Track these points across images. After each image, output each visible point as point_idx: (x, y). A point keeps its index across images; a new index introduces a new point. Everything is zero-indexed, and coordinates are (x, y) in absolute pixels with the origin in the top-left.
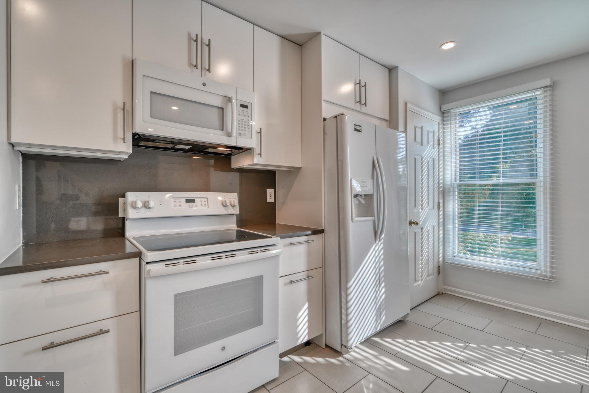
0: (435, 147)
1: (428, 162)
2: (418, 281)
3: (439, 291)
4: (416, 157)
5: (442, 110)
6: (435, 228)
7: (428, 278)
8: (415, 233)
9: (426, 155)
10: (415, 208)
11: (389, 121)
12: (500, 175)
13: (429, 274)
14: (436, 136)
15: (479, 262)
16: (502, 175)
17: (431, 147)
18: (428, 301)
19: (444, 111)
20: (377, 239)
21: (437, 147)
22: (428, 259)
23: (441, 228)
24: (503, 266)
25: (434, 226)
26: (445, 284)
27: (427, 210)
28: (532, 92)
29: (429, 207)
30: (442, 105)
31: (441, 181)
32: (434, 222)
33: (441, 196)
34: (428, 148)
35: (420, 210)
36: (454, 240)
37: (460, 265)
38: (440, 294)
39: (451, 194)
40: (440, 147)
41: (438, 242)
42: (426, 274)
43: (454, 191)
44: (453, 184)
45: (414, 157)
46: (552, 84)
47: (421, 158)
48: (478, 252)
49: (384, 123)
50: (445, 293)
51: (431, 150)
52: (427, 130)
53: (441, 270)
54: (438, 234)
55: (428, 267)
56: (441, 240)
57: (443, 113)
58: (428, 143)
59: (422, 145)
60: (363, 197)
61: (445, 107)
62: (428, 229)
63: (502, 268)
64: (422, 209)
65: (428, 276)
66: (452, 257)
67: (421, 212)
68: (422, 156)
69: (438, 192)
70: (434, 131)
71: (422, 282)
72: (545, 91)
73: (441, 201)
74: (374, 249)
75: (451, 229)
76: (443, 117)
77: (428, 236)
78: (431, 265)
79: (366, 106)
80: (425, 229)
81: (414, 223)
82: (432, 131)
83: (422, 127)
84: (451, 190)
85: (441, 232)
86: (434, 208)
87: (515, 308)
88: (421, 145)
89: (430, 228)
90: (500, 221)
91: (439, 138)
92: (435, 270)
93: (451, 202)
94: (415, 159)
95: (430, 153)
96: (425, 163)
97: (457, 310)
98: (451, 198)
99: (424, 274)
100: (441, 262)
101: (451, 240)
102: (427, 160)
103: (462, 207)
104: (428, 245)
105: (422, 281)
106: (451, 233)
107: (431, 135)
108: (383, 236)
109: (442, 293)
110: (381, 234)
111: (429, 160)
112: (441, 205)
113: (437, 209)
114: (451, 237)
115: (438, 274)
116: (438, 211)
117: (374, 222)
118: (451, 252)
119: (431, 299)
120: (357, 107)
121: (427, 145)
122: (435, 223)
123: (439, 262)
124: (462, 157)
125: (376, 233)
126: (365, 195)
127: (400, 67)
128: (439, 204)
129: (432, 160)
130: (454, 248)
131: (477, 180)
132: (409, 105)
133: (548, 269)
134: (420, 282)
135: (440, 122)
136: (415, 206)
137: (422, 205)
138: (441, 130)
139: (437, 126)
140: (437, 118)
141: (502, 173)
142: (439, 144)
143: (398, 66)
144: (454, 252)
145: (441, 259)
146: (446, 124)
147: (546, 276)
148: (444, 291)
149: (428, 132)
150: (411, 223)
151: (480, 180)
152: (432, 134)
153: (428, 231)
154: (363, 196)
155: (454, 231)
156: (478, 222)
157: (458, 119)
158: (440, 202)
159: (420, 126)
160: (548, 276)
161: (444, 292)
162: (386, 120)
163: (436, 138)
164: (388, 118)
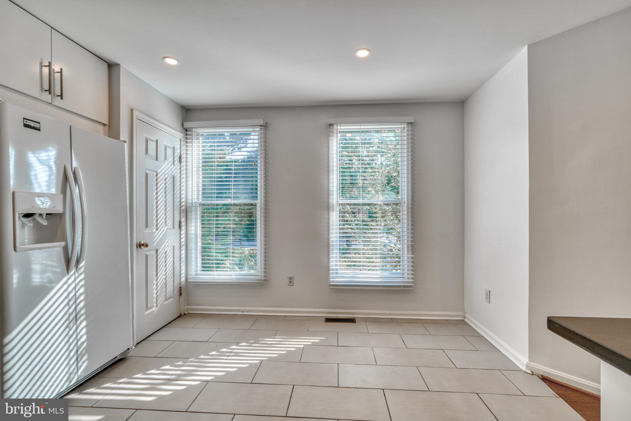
0: (175, 164)
1: (166, 179)
2: (152, 307)
3: (181, 313)
4: (147, 172)
5: (185, 127)
6: (175, 248)
7: (165, 303)
8: (147, 256)
9: (163, 171)
10: (146, 228)
11: (109, 126)
12: (231, 196)
13: (167, 298)
14: (177, 152)
15: (216, 277)
16: (233, 196)
17: (170, 164)
18: (166, 327)
19: (187, 128)
20: (70, 269)
21: (179, 164)
22: (166, 282)
23: (184, 248)
24: (234, 277)
25: (174, 246)
26: (188, 304)
27: (164, 230)
28: (253, 127)
29: (166, 227)
30: (184, 122)
31: (183, 200)
32: (175, 241)
33: (183, 215)
34: (166, 164)
35: (154, 230)
36: (196, 259)
37: (201, 282)
38: (182, 315)
39: (194, 212)
40: (182, 165)
41: (179, 262)
42: (164, 298)
43: (196, 210)
44: (196, 202)
45: (145, 172)
46: (265, 125)
47: (155, 173)
48: (215, 267)
49: (101, 127)
50: (188, 313)
51: (169, 167)
52: (165, 145)
53: (182, 291)
54: (179, 254)
55: (166, 291)
56: (183, 259)
57: (186, 131)
58: (166, 159)
59: (157, 159)
60: (44, 217)
61: (187, 125)
62: (166, 250)
63: (232, 279)
64: (157, 229)
65: (166, 299)
66: (195, 275)
67: (155, 232)
68: (157, 172)
69: (179, 211)
70: (174, 148)
71: (158, 308)
72: (261, 129)
73: (183, 220)
74: (66, 282)
75: (194, 248)
76: (186, 135)
77: (166, 257)
78: (170, 288)
79: (62, 98)
80: (162, 250)
81: (143, 245)
82: (172, 146)
83: (157, 141)
84: (194, 209)
85: (183, 252)
86: (174, 228)
87: (243, 312)
88: (155, 159)
89: (169, 249)
90: (231, 237)
91: (181, 155)
92: (175, 292)
93: (193, 220)
94: (147, 175)
95: (169, 170)
96: (161, 180)
97: (192, 328)
98: (193, 216)
99: (159, 299)
100: (182, 283)
101: (194, 259)
102: (164, 176)
103: (204, 226)
104: (166, 267)
105: (157, 306)
106: (194, 252)
107: (169, 151)
108: (82, 264)
109: (185, 314)
110: (78, 262)
111: (168, 177)
112: (183, 224)
113: (178, 228)
114: (193, 255)
115: (180, 296)
116: (179, 230)
117: (65, 248)
118: (193, 271)
119: (171, 323)
120: (47, 97)
121: (165, 160)
122: (175, 244)
123: (180, 283)
124: (206, 176)
125: (68, 262)
126: (47, 214)
127: (123, 66)
128: (180, 223)
129: (172, 177)
130: (196, 267)
131: (214, 200)
132: (135, 113)
133: (263, 274)
134: (154, 309)
135: (182, 139)
136: (147, 226)
137: (157, 225)
138: (184, 148)
139: (179, 143)
140: (179, 135)
141: (234, 194)
142: (180, 161)
143: (120, 63)
144: (196, 271)
145: (183, 279)
146: (189, 142)
147: (261, 280)
148: (187, 311)
149: (166, 147)
150: (140, 245)
151: (216, 200)
152: (172, 150)
153: (166, 252)
154: (45, 215)
155: (196, 250)
156: (215, 239)
157: (201, 139)
158: (181, 221)
159: (154, 139)
160: (263, 280)
161: (186, 313)
162: (104, 125)
163: (177, 155)
164: (106, 122)
